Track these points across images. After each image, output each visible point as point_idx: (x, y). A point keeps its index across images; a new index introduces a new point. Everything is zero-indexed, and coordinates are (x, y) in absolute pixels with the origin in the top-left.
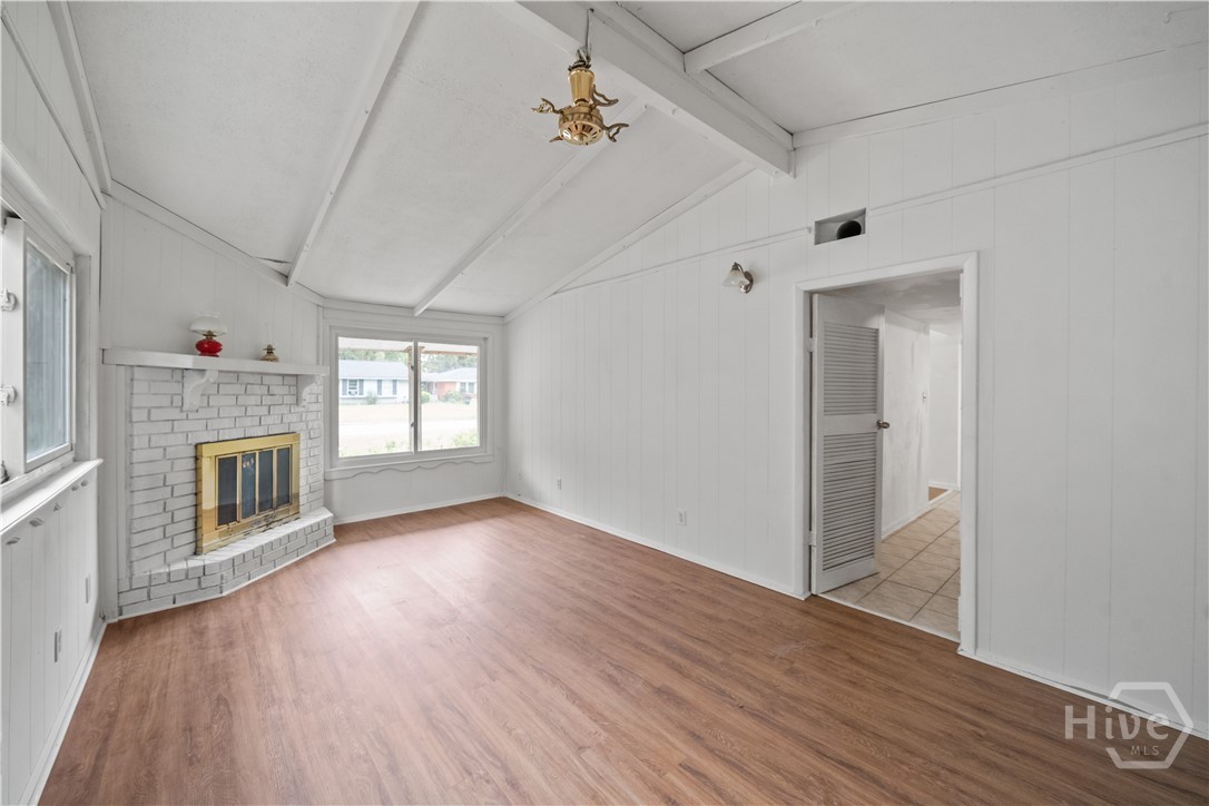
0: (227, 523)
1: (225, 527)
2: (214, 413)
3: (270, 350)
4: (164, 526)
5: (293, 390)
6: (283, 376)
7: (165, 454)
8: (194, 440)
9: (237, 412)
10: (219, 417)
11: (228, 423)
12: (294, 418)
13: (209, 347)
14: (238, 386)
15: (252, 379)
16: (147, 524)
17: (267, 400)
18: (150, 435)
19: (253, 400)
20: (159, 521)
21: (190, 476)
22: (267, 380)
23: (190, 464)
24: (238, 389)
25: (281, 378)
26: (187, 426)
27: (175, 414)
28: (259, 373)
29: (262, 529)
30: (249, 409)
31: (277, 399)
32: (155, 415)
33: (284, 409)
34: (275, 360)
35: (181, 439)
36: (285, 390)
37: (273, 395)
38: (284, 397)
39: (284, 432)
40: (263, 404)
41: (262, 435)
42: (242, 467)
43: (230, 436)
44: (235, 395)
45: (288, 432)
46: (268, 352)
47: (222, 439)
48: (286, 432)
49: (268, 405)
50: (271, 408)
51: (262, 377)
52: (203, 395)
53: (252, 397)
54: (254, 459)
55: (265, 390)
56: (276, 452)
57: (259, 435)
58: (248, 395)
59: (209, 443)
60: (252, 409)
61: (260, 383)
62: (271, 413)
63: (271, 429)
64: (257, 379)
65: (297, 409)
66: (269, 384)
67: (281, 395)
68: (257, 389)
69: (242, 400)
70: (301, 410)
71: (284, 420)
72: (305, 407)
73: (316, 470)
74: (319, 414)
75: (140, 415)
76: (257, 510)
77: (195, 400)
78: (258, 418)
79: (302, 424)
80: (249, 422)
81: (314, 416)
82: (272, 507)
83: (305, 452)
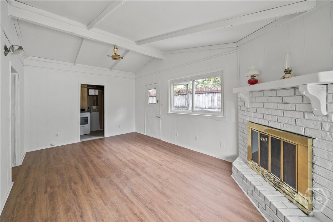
1: (254, 162)
2: (255, 110)
3: (288, 72)
4: (244, 146)
6: (295, 88)
7: (244, 122)
9: (263, 111)
10: (257, 112)
11: (260, 116)
12: (311, 125)
13: (253, 82)
14: (264, 98)
15: (270, 94)
17: (281, 106)
18: (241, 114)
19: (271, 106)
22: (280, 93)
28: (275, 89)
30: (269, 110)
31: (289, 107)
32: (242, 109)
33: (298, 115)
37: (286, 103)
38: (297, 105)
39: (299, 133)
40: (278, 109)
41: (279, 128)
42: (260, 139)
43: (262, 123)
44: (262, 102)
45: (303, 134)
46: (286, 74)
47: (259, 123)
48: (301, 134)
49: (282, 110)
50: (285, 112)
51: (278, 91)
52: (252, 102)
53: (271, 104)
54: (268, 139)
55: (279, 100)
56: (283, 143)
57: (277, 128)
58: (269, 103)
59: (254, 123)
60: (271, 111)
61: (276, 95)
62: (285, 115)
63: (286, 126)
64: (274, 93)
65: (312, 117)
66: (282, 96)
67: (293, 103)
68: (274, 99)
69: (266, 105)
70: (320, 119)
71: (298, 124)
72: (327, 116)
75: (239, 108)
76: (270, 170)
77: (247, 104)
78: (276, 117)
79: (323, 132)
80: (270, 118)
82: (280, 177)
83: (330, 164)
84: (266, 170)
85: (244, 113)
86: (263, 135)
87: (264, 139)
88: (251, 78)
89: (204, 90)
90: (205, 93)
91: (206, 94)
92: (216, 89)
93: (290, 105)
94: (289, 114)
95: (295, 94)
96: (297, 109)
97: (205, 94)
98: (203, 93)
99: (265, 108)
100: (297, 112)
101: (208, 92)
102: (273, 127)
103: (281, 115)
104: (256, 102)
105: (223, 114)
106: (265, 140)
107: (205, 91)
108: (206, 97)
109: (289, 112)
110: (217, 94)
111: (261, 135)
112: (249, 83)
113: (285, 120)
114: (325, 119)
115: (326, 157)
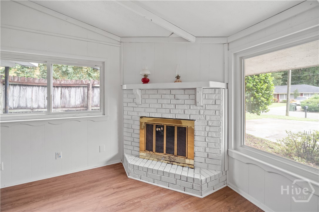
2: (147, 106)
3: (178, 77)
4: (132, 141)
5: (192, 97)
6: (184, 89)
7: (132, 118)
8: (140, 115)
9: (157, 106)
10: (149, 108)
11: (153, 110)
12: (194, 112)
15: (165, 92)
16: (127, 138)
17: (174, 102)
18: (128, 111)
19: (165, 101)
20: (130, 139)
22: (173, 92)
23: (140, 124)
24: (158, 96)
25: (183, 91)
26: (138, 110)
27: (134, 105)
28: (169, 89)
29: (167, 162)
30: (163, 105)
31: (180, 102)
32: (129, 105)
33: (186, 107)
34: (181, 82)
35: (136, 114)
36: (187, 97)
37: (178, 99)
38: (186, 100)
39: (186, 119)
40: (171, 103)
41: (171, 118)
42: (156, 130)
43: (154, 116)
44: (156, 99)
45: (189, 119)
46: (177, 78)
47: (151, 117)
48: (187, 119)
49: (174, 104)
50: (176, 105)
51: (171, 90)
52: (143, 99)
53: (165, 100)
54: (163, 128)
55: (173, 97)
56: (177, 128)
57: (170, 118)
58: (163, 99)
59: (146, 117)
60: (165, 105)
61: (170, 93)
62: (177, 108)
63: (177, 116)
64: (168, 92)
65: (195, 107)
66: (175, 94)
67: (183, 99)
68: (168, 96)
69: (159, 101)
70: (199, 108)
71: (186, 113)
72: (202, 106)
73: (214, 146)
74: (217, 112)
75: (125, 105)
76: (165, 152)
77: (139, 101)
78: (169, 110)
79: (200, 116)
80: (164, 111)
81: (212, 112)
82: (173, 154)
83: (203, 133)
84: (160, 154)
85: (132, 109)
86: (159, 126)
87: (159, 129)
88: (144, 77)
89: (37, 81)
90: (39, 86)
91: (41, 87)
92: (58, 82)
93: (181, 100)
94: (180, 107)
95: (185, 93)
96: (185, 103)
97: (37, 88)
98: (33, 86)
99: (159, 103)
100: (186, 105)
101: (43, 85)
102: (166, 118)
103: (173, 108)
104: (149, 98)
105: (102, 113)
106: (161, 129)
107: (39, 83)
108: (40, 92)
109: (180, 105)
110: (60, 89)
111: (157, 126)
112: (142, 81)
113: (176, 111)
114: (201, 108)
115: (201, 129)
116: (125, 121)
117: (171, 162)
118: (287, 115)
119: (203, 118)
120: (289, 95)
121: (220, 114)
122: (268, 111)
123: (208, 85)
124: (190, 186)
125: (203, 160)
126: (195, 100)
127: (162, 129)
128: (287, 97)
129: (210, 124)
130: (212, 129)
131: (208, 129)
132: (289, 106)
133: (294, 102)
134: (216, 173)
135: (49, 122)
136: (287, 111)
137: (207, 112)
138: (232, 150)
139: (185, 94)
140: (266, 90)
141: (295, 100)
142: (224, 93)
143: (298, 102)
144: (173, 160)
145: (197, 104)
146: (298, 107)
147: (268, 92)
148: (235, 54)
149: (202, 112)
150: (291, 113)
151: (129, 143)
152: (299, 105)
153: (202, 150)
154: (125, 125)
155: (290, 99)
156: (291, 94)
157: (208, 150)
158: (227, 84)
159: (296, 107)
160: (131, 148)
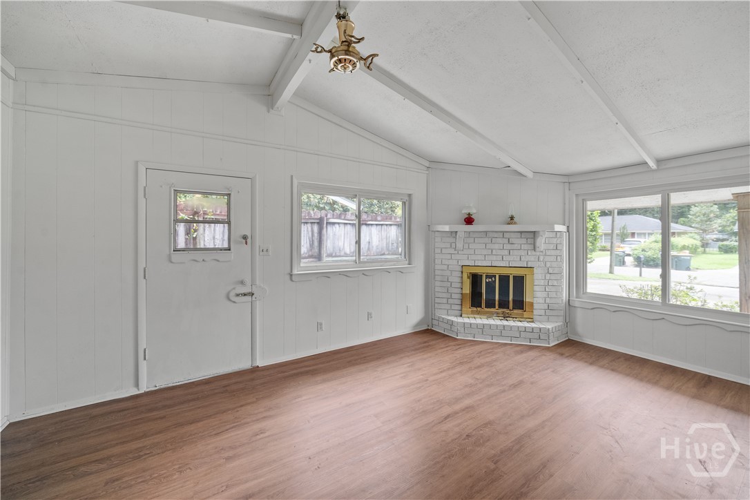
0: (476, 307)
1: (475, 309)
2: (472, 252)
3: (512, 218)
4: (448, 298)
5: (530, 241)
6: (521, 232)
7: (448, 268)
8: (461, 263)
9: (485, 252)
10: (474, 254)
11: (480, 257)
12: (532, 259)
13: (469, 221)
14: (487, 239)
15: (496, 235)
16: (440, 295)
17: (508, 247)
18: (442, 259)
19: (496, 246)
20: (445, 295)
21: (459, 280)
22: (507, 235)
23: (460, 275)
24: (487, 240)
25: (519, 234)
26: (458, 257)
27: (452, 251)
28: (501, 232)
29: (501, 318)
30: (494, 251)
31: (515, 246)
32: (444, 251)
33: (522, 253)
34: (515, 223)
35: (455, 262)
36: (524, 241)
37: (512, 244)
38: (522, 245)
40: (504, 249)
41: (504, 266)
42: (486, 281)
44: (485, 243)
45: (526, 266)
46: (511, 220)
48: (524, 266)
49: (508, 250)
50: (511, 251)
51: (504, 233)
52: (466, 243)
54: (495, 278)
55: (506, 241)
56: (512, 277)
58: (493, 243)
59: (469, 266)
60: (496, 251)
61: (502, 237)
62: (511, 254)
63: (511, 263)
65: (534, 253)
66: (509, 238)
67: (519, 244)
68: (500, 240)
69: (489, 246)
70: (538, 254)
71: (522, 260)
72: (542, 252)
73: (555, 296)
74: (558, 257)
75: (438, 251)
76: (497, 307)
77: (460, 245)
78: (501, 257)
79: (539, 263)
80: (494, 258)
81: (553, 259)
82: (508, 308)
83: (543, 281)
84: (492, 310)
85: (449, 256)
86: (489, 276)
87: (490, 280)
88: (467, 216)
93: (517, 245)
94: (516, 253)
96: (522, 249)
99: (488, 249)
100: (522, 251)
103: (507, 254)
104: (474, 243)
109: (516, 250)
111: (487, 277)
112: (465, 221)
113: (511, 258)
114: (541, 253)
115: (540, 278)
116: (437, 272)
117: (505, 317)
118: (611, 272)
119: (543, 265)
120: (615, 236)
121: (562, 261)
122: (592, 261)
123: (554, 228)
124: (537, 336)
125: (542, 312)
126: (534, 244)
127: (493, 279)
128: (612, 239)
129: (551, 271)
130: (553, 277)
131: (548, 276)
132: (614, 256)
133: (621, 250)
134: (557, 324)
135: (364, 273)
136: (611, 266)
137: (547, 258)
138: (573, 298)
139: (521, 238)
140: (592, 231)
141: (622, 245)
142: (565, 236)
143: (627, 248)
144: (507, 315)
145: (537, 249)
146: (627, 259)
147: (594, 233)
148: (577, 195)
149: (541, 258)
150: (617, 269)
151: (445, 301)
152: (629, 255)
153: (541, 301)
154: (438, 278)
155: (617, 243)
156: (617, 235)
157: (548, 301)
158: (568, 227)
159: (624, 258)
160: (448, 307)
